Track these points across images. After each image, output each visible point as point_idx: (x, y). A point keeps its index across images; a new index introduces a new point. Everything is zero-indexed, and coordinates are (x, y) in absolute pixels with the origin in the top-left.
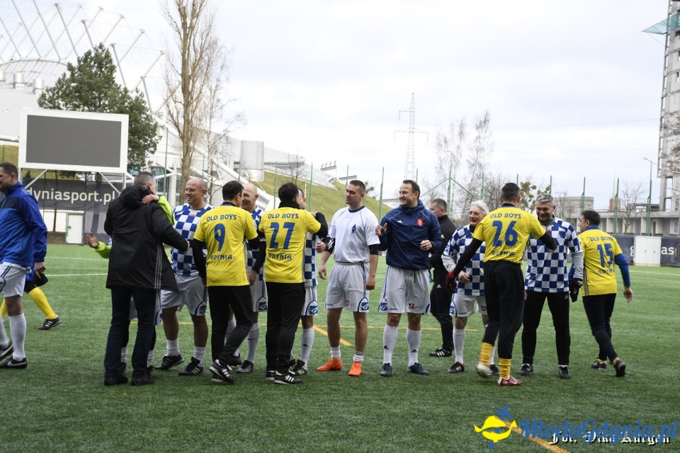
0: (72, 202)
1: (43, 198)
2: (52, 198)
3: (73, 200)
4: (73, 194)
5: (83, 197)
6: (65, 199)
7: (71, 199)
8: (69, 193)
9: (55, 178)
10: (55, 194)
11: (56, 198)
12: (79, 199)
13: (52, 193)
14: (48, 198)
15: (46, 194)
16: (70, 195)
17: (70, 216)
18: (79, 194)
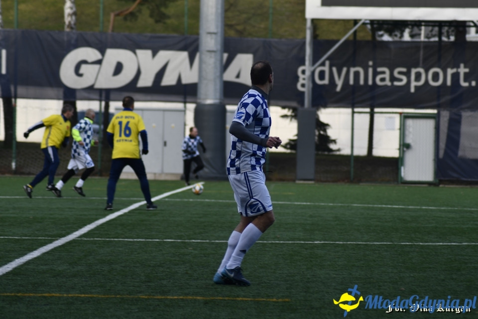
0: (412, 90)
1: (351, 82)
2: (370, 82)
3: (413, 84)
4: (414, 71)
5: (436, 77)
6: (396, 83)
7: (409, 82)
8: (404, 70)
9: (369, 38)
10: (375, 74)
11: (378, 82)
12: (427, 81)
13: (370, 71)
14: (362, 82)
15: (357, 74)
16: (408, 74)
17: (410, 122)
18: (427, 71)
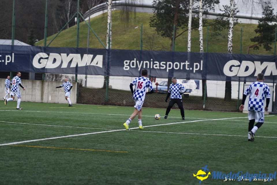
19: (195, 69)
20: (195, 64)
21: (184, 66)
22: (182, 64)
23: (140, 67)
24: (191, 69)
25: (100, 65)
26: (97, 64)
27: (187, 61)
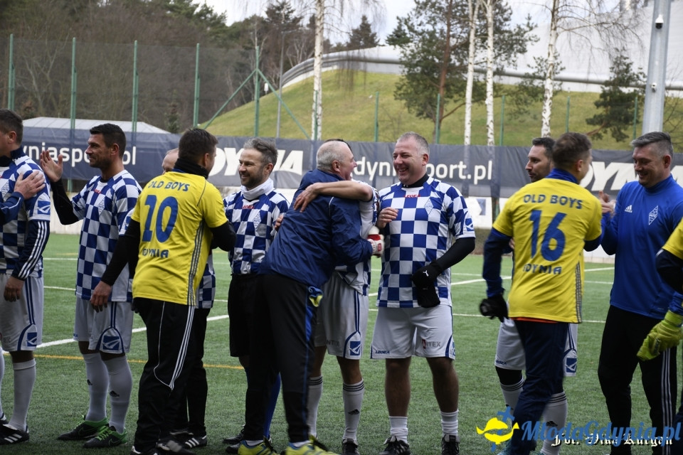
19: (477, 178)
20: (477, 168)
21: (456, 171)
22: (452, 167)
23: (372, 173)
24: (469, 177)
25: (298, 170)
26: (292, 167)
27: (461, 163)
